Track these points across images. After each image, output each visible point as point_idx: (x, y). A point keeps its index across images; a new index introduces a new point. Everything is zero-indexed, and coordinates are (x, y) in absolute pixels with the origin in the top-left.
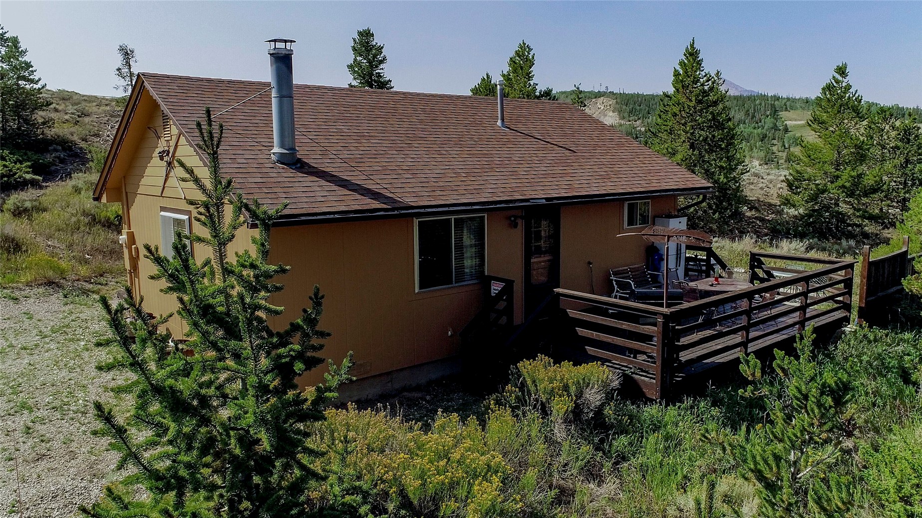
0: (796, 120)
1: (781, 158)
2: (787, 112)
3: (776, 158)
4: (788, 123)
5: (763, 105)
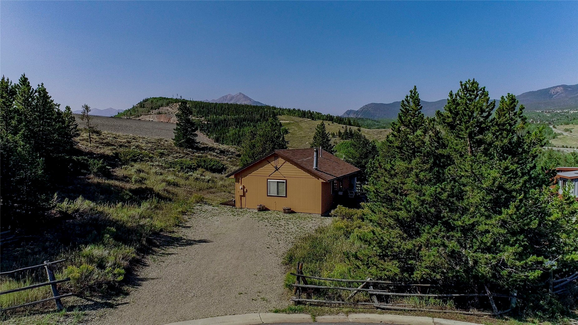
0: (285, 120)
4: (281, 121)
5: (268, 111)
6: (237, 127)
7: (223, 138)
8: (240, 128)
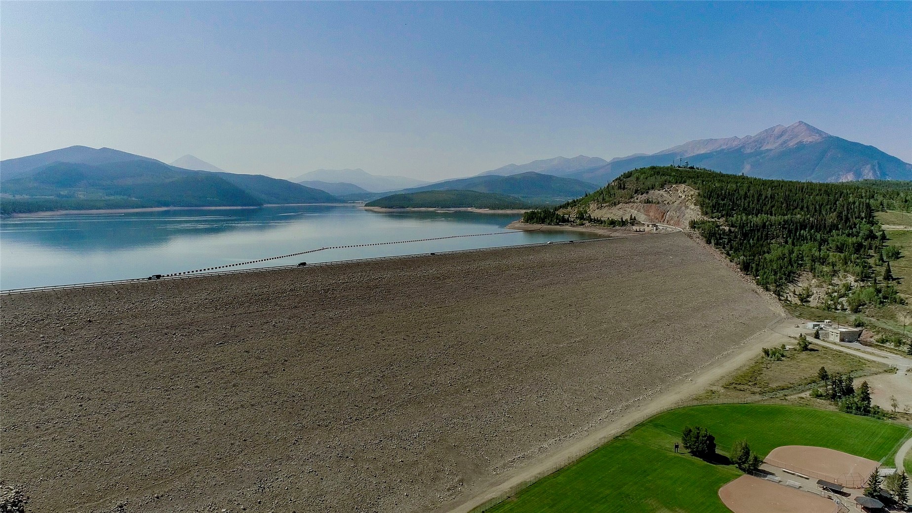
1: (879, 274)
2: (884, 213)
3: (873, 273)
6: (786, 242)
7: (758, 265)
8: (793, 244)
